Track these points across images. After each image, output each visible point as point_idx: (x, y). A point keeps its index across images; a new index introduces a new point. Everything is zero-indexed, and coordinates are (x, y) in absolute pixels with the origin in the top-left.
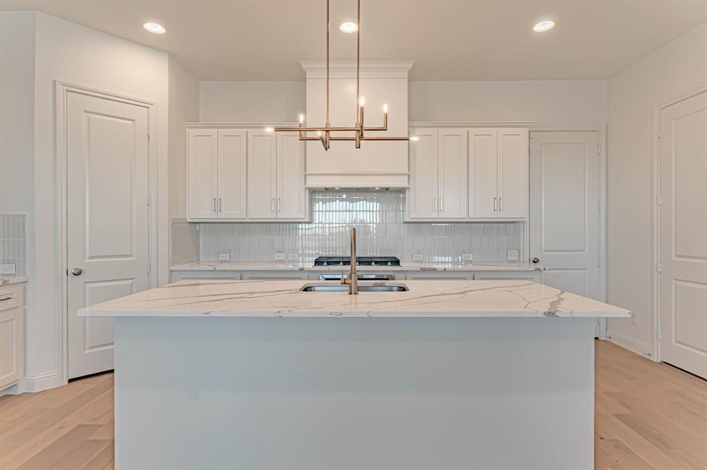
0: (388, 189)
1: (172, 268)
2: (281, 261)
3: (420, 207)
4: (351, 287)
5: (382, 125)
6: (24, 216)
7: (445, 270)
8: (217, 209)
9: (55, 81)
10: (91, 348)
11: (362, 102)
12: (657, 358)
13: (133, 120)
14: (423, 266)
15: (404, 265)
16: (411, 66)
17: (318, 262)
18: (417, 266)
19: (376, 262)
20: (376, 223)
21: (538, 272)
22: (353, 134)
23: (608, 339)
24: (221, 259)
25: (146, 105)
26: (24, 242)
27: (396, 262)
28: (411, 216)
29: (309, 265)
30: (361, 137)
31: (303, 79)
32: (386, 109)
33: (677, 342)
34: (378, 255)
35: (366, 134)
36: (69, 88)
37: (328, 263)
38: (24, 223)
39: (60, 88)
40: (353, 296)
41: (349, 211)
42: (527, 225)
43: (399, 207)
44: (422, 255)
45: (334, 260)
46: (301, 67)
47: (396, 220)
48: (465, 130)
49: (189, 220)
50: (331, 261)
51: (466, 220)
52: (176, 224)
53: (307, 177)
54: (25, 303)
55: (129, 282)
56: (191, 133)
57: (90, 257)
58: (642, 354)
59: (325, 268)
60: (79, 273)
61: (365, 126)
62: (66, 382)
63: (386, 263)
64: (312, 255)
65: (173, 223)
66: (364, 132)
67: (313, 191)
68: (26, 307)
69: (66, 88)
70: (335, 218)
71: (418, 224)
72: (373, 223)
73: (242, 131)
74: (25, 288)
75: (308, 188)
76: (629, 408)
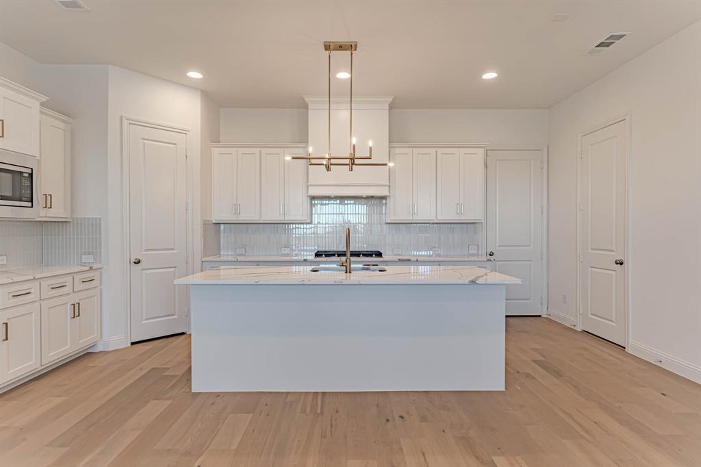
0: (373, 197)
1: (204, 259)
2: (288, 255)
3: (398, 210)
4: (346, 268)
5: (368, 155)
6: (100, 219)
7: (417, 260)
8: (237, 213)
9: (122, 117)
10: (146, 319)
11: (354, 141)
12: (579, 329)
13: (175, 144)
14: (400, 258)
15: (385, 257)
16: (391, 100)
17: (318, 254)
18: (396, 258)
19: (364, 255)
20: (364, 224)
21: (489, 262)
22: (347, 161)
23: (548, 317)
24: (238, 252)
25: (184, 132)
26: (100, 238)
27: (379, 254)
28: (392, 218)
29: (311, 257)
30: (353, 164)
31: (306, 107)
32: (370, 143)
33: (592, 314)
34: (365, 250)
35: (357, 161)
36: (131, 122)
37: (326, 256)
38: (100, 225)
39: (125, 122)
40: (348, 274)
41: (342, 214)
42: (484, 225)
43: (382, 211)
44: (400, 250)
45: (331, 253)
46: (304, 99)
47: (380, 221)
48: (434, 150)
49: (214, 222)
50: (329, 254)
51: (435, 221)
52: (206, 224)
53: (309, 188)
54: (101, 284)
55: (173, 269)
56: (216, 151)
57: (146, 250)
58: (569, 326)
59: (323, 259)
60: (139, 262)
61: (356, 156)
62: (129, 345)
63: (371, 255)
64: (312, 251)
65: (204, 224)
66: (355, 160)
67: (313, 198)
68: (102, 287)
69: (129, 121)
70: (330, 219)
71: (397, 225)
72: (361, 223)
73: (257, 150)
74: (101, 273)
75: (309, 196)
76: (544, 357)
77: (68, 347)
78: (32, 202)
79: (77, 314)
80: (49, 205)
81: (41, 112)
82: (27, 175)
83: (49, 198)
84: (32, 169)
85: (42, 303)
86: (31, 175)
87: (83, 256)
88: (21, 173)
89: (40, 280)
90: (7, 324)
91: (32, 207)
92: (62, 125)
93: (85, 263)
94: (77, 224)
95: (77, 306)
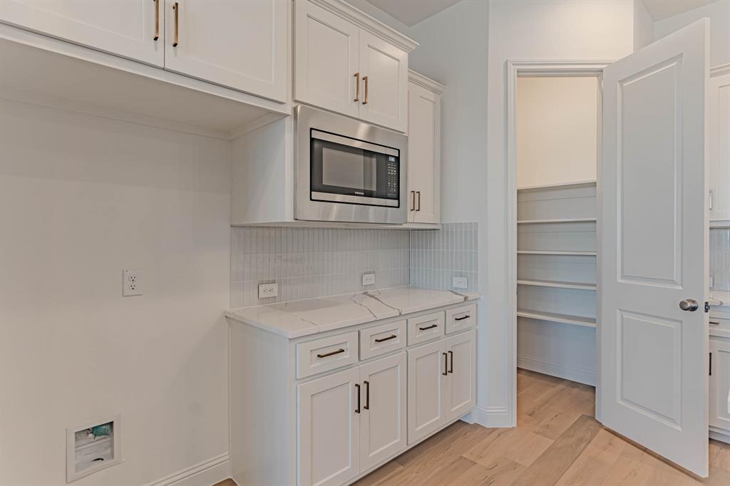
6: (476, 224)
9: (507, 62)
26: (476, 254)
38: (476, 232)
39: (512, 71)
54: (477, 324)
68: (478, 327)
74: (477, 306)
77: (438, 418)
78: (398, 198)
79: (449, 369)
80: (417, 208)
81: (410, 79)
82: (392, 159)
83: (417, 195)
84: (399, 150)
85: (409, 351)
86: (398, 159)
87: (454, 278)
88: (387, 156)
89: (406, 317)
90: (368, 384)
91: (398, 207)
92: (431, 96)
93: (456, 289)
94: (448, 232)
95: (449, 355)
